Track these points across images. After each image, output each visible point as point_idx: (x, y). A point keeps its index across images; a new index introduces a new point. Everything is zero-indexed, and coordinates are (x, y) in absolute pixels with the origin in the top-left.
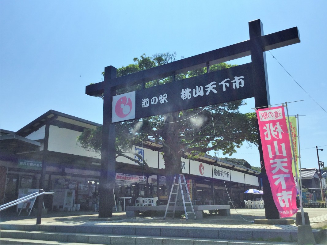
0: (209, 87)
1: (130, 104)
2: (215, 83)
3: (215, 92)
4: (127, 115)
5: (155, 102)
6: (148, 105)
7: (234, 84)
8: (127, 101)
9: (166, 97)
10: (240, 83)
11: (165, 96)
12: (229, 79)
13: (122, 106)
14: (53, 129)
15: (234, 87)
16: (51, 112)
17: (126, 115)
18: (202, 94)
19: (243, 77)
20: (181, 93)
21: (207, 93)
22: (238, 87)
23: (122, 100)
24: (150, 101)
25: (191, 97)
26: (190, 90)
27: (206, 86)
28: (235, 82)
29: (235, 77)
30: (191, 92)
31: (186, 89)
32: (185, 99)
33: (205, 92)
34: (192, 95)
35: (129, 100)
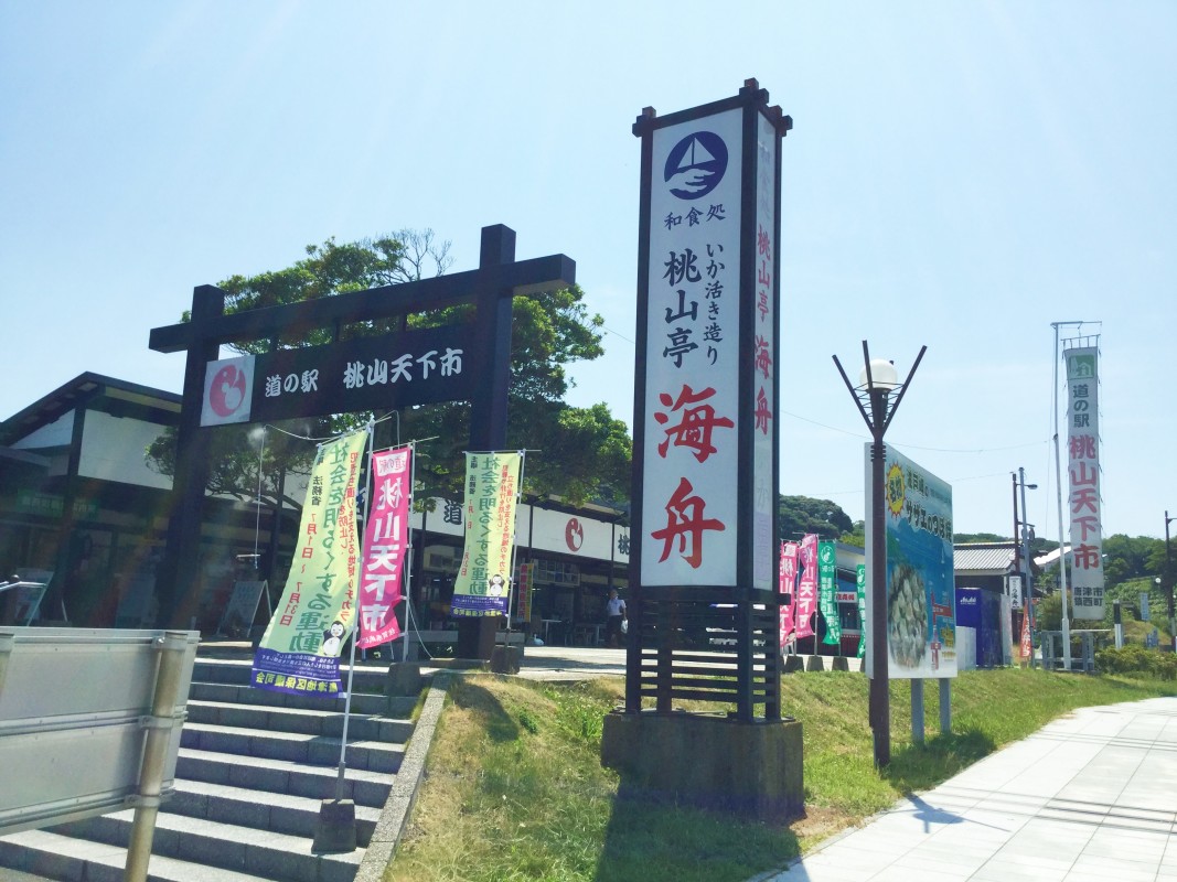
0: (397, 366)
1: (241, 385)
2: (410, 356)
3: (409, 377)
4: (233, 411)
5: (292, 388)
6: (278, 393)
7: (444, 365)
8: (237, 378)
9: (316, 378)
10: (454, 365)
11: (313, 376)
12: (435, 352)
13: (225, 387)
14: (93, 418)
15: (443, 373)
16: (87, 377)
17: (230, 412)
18: (384, 381)
19: (460, 352)
20: (345, 373)
21: (394, 380)
22: (449, 374)
23: (225, 374)
24: (282, 382)
25: (362, 384)
26: (363, 367)
27: (393, 363)
28: (446, 361)
29: (448, 350)
30: (364, 373)
31: (355, 365)
32: (352, 387)
33: (390, 375)
34: (365, 380)
35: (241, 374)
